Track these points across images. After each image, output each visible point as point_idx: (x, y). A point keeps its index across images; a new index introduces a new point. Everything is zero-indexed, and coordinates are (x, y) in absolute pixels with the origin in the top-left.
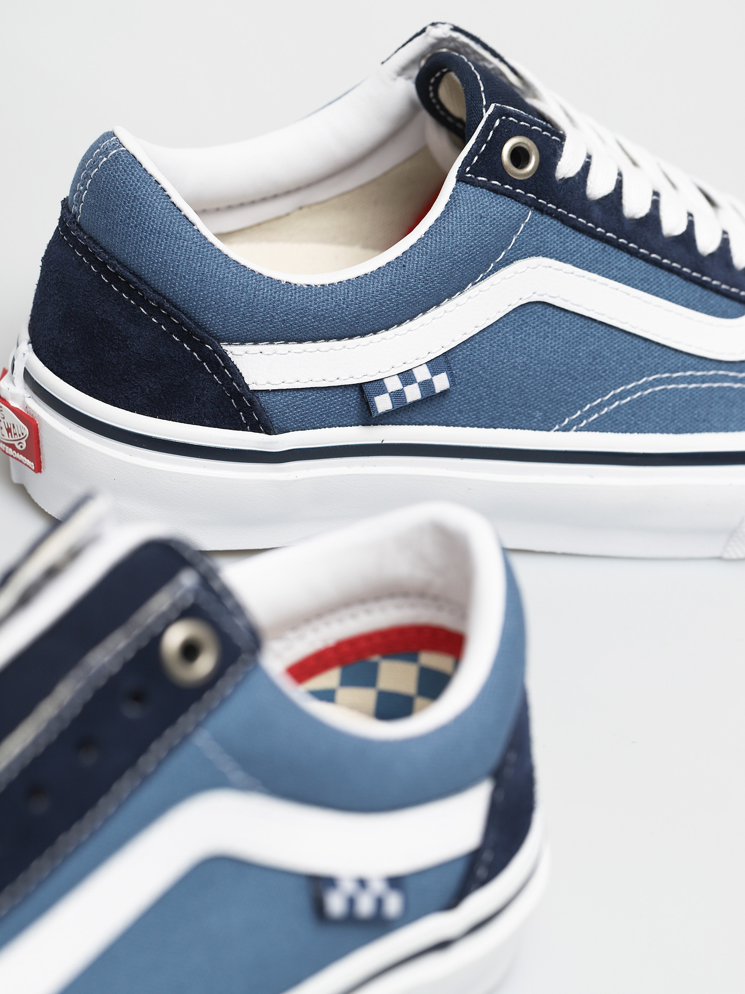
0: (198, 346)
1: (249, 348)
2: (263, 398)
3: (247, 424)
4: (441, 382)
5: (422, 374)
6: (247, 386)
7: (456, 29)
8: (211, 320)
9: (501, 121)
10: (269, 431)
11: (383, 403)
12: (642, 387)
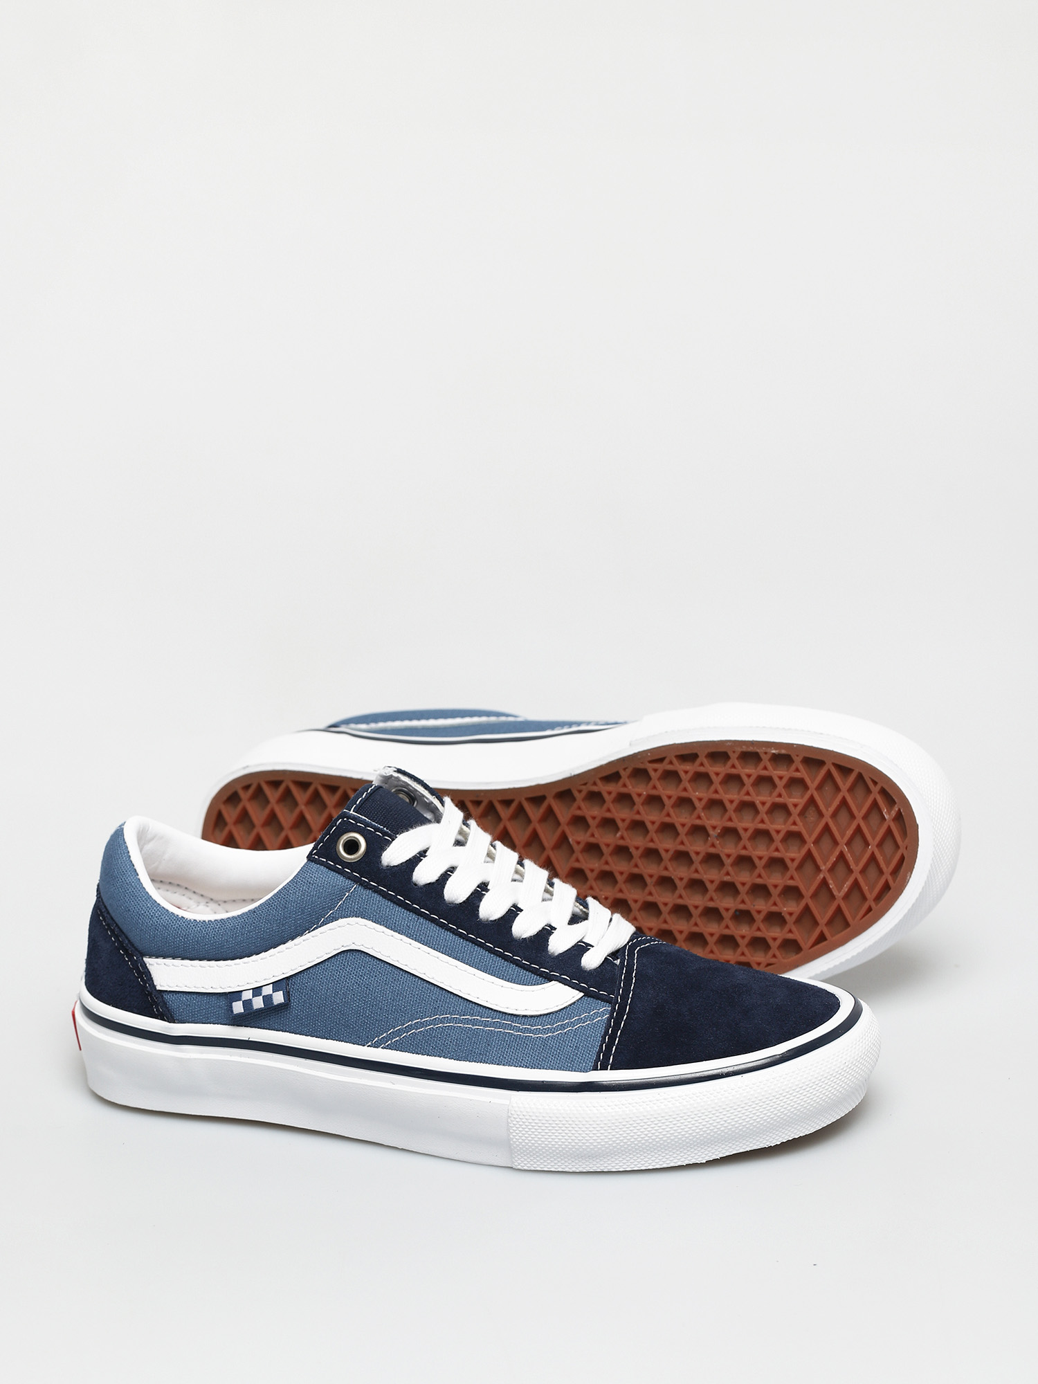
0: (130, 956)
1: (160, 960)
2: (166, 997)
3: (158, 1015)
4: (279, 998)
5: (268, 991)
6: (155, 986)
7: (399, 771)
8: (135, 936)
9: (343, 821)
10: (172, 1020)
11: (238, 1007)
12: (434, 1022)
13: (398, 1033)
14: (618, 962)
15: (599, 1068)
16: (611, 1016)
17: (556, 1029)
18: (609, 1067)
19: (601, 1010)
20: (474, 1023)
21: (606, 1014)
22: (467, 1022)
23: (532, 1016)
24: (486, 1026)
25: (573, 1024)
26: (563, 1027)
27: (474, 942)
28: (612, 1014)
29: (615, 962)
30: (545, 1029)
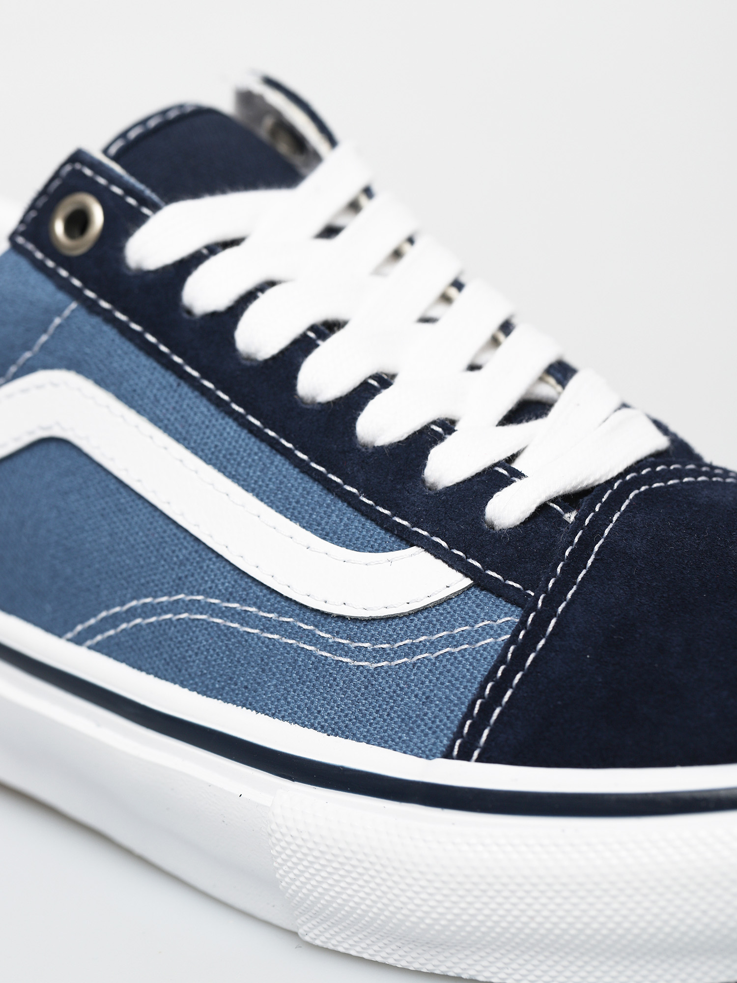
9: (74, 169)
12: (174, 607)
13: (114, 621)
14: (571, 517)
15: (455, 752)
16: (513, 640)
17: (397, 654)
18: (476, 754)
19: (499, 621)
20: (244, 618)
21: (506, 633)
22: (233, 615)
23: (355, 620)
24: (265, 629)
25: (433, 646)
26: (412, 650)
27: (274, 444)
28: (515, 634)
29: (567, 516)
30: (377, 651)
